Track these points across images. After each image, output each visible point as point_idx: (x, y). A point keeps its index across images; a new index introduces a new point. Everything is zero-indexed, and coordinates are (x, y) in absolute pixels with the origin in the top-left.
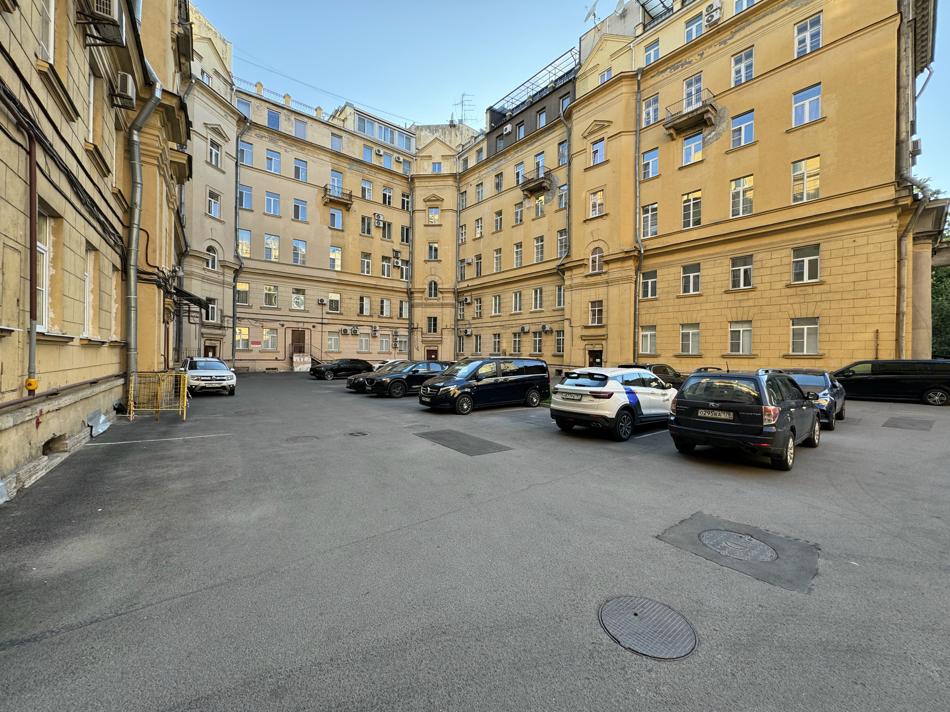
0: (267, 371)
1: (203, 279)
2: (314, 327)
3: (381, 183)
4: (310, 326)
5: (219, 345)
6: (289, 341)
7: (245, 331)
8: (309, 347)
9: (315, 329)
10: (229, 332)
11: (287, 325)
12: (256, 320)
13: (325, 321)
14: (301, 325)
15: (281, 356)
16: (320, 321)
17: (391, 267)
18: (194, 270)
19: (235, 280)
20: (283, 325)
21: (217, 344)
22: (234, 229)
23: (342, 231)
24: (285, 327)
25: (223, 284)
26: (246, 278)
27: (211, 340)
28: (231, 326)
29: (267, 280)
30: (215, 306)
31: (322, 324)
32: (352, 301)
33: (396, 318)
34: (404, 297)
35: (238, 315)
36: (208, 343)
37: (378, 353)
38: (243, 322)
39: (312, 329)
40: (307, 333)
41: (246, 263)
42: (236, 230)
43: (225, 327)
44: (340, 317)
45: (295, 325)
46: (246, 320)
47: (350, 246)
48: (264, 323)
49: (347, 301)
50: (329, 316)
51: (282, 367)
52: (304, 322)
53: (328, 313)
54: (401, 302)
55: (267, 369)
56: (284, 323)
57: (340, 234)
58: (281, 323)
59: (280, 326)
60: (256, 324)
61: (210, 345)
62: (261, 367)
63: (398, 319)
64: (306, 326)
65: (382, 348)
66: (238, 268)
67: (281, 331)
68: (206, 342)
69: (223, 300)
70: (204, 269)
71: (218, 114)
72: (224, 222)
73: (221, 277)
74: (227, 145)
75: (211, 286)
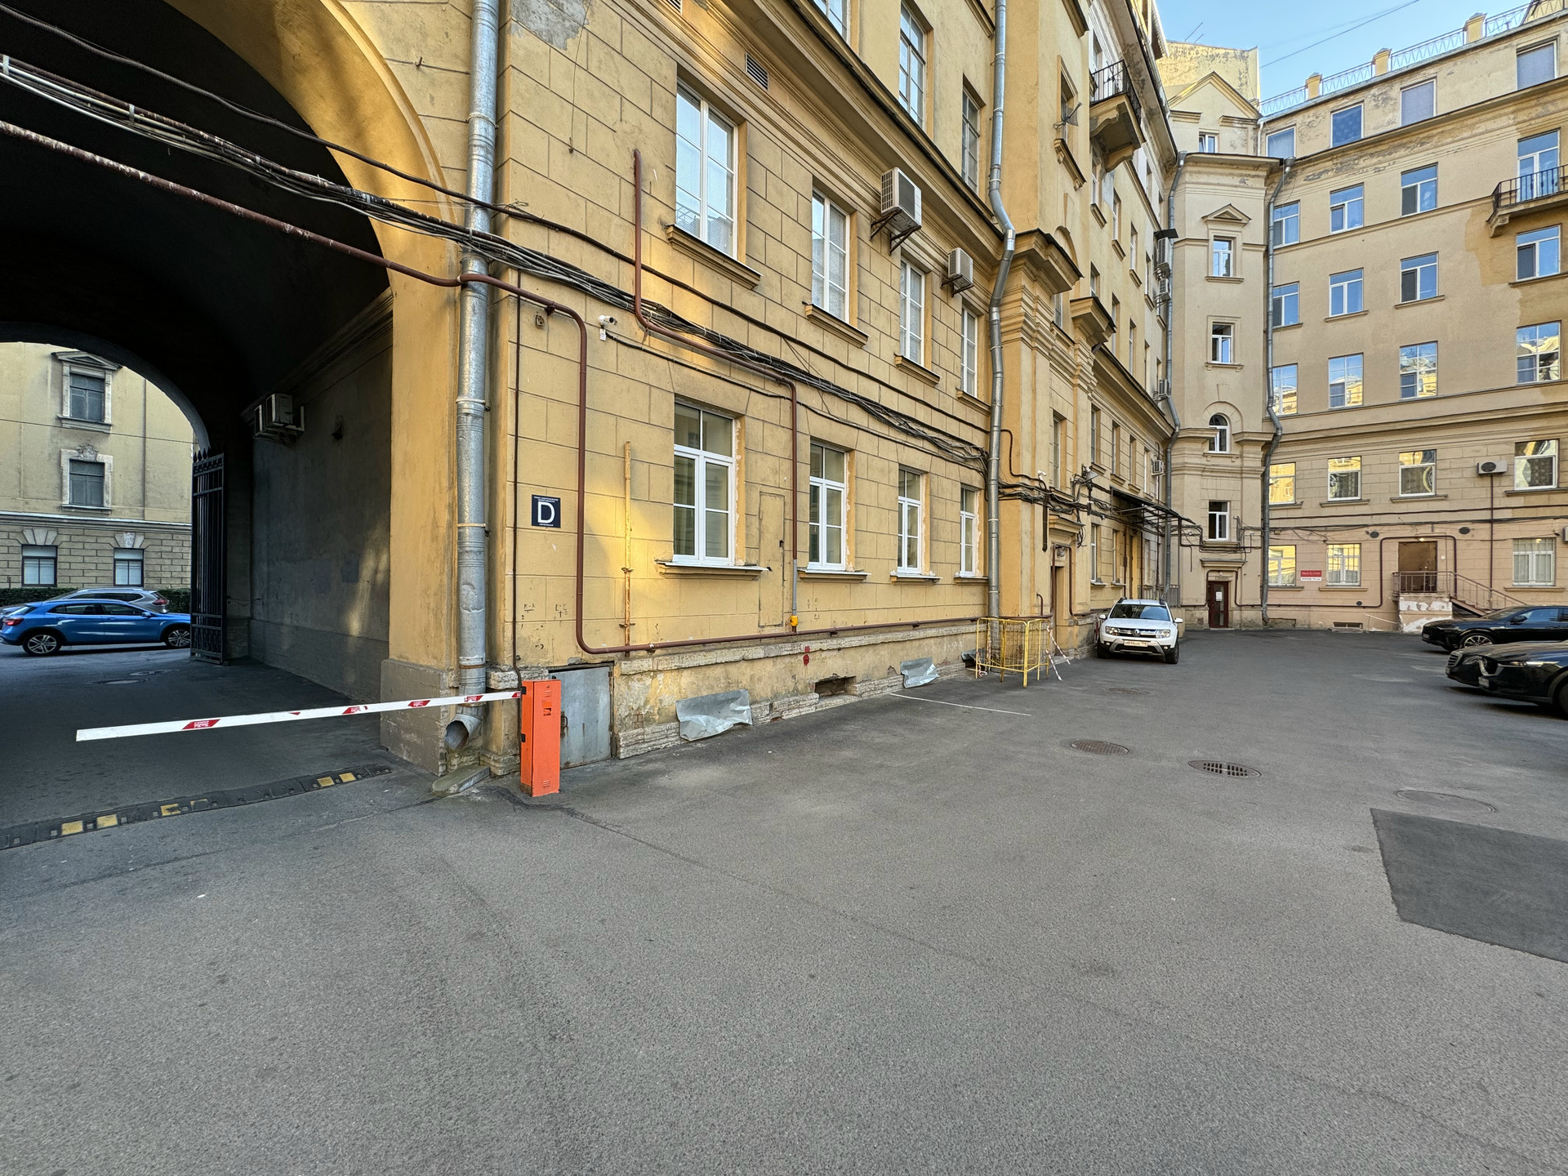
0: (1334, 629)
1: (1203, 471)
2: (1465, 531)
4: (1453, 530)
5: (1234, 579)
6: (1391, 566)
7: (1289, 551)
8: (1452, 578)
9: (1468, 536)
10: (1254, 557)
11: (1385, 532)
12: (1311, 529)
13: (1501, 514)
14: (1423, 530)
15: (1371, 598)
16: (1483, 515)
18: (1187, 460)
19: (1266, 462)
20: (1375, 535)
21: (1231, 577)
22: (1261, 371)
24: (1381, 537)
25: (1241, 473)
26: (1289, 453)
27: (1219, 571)
28: (1259, 544)
29: (1335, 448)
30: (1227, 514)
31: (1491, 521)
35: (1273, 524)
36: (1213, 577)
38: (1285, 535)
39: (1458, 536)
40: (1444, 546)
41: (1287, 427)
42: (1268, 371)
43: (1244, 548)
44: (1558, 499)
45: (1407, 532)
46: (1290, 532)
48: (1329, 534)
50: (1517, 501)
51: (1373, 621)
52: (1433, 523)
53: (1510, 496)
55: (1337, 624)
56: (1377, 529)
57: (1554, 285)
58: (1371, 530)
59: (1368, 537)
60: (1311, 538)
61: (1217, 579)
62: (1323, 619)
64: (1439, 530)
66: (1269, 438)
67: (1371, 545)
68: (1210, 574)
69: (1242, 501)
70: (1205, 455)
71: (1226, 188)
72: (1241, 366)
73: (1238, 462)
74: (1245, 230)
75: (1219, 481)
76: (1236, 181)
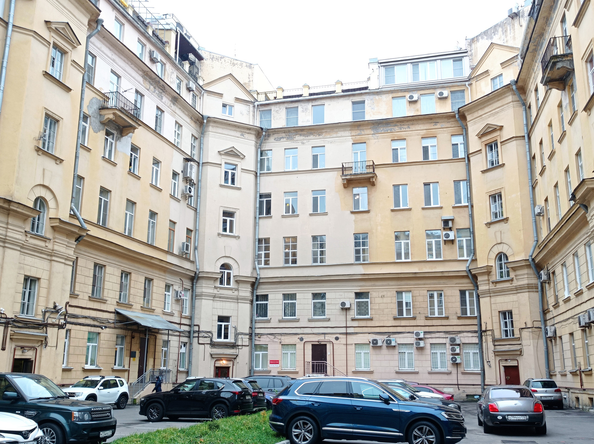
1: (215, 298)
2: (337, 339)
3: (418, 135)
4: (332, 338)
6: (309, 358)
8: (332, 364)
9: (338, 342)
10: (244, 350)
11: (306, 338)
12: (275, 335)
13: (350, 330)
14: (321, 338)
16: (343, 330)
17: (442, 243)
18: (204, 291)
20: (302, 339)
21: (230, 364)
22: (251, 240)
23: (368, 212)
24: (304, 341)
25: (237, 299)
26: (265, 289)
27: (223, 360)
29: (285, 288)
30: (229, 324)
31: (347, 334)
32: (385, 300)
33: (455, 317)
34: (466, 285)
35: (258, 331)
36: (219, 364)
37: (430, 373)
38: (262, 338)
39: (334, 342)
40: (329, 348)
41: (262, 274)
42: (255, 240)
43: (238, 346)
44: (369, 323)
45: (315, 338)
46: (265, 336)
47: (379, 228)
48: (282, 338)
49: (378, 300)
50: (355, 324)
52: (325, 334)
53: (353, 320)
54: (463, 293)
56: (303, 336)
57: (365, 216)
58: (300, 336)
59: (299, 340)
60: (275, 340)
61: (222, 365)
63: (459, 318)
64: (328, 338)
65: (435, 365)
66: (254, 280)
67: (300, 346)
68: (216, 362)
69: (237, 317)
70: (216, 288)
71: (233, 137)
72: (239, 237)
73: (236, 293)
74: (242, 161)
75: (224, 303)
76: (238, 134)
